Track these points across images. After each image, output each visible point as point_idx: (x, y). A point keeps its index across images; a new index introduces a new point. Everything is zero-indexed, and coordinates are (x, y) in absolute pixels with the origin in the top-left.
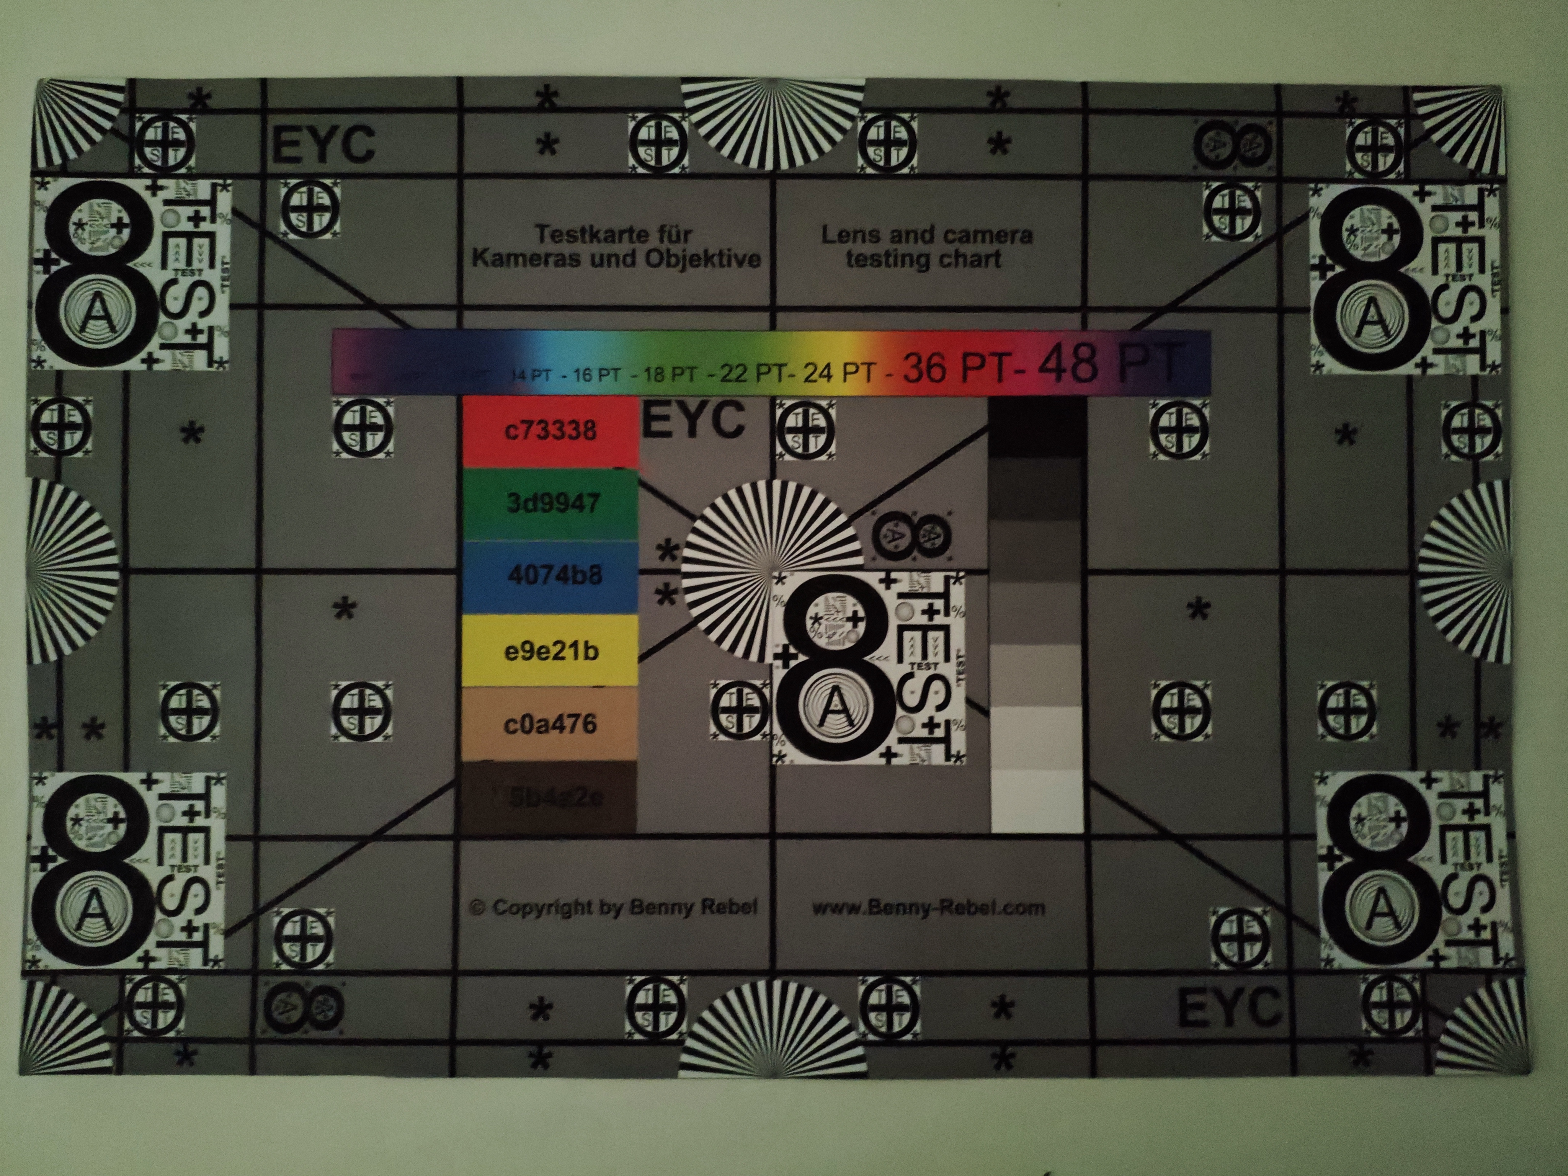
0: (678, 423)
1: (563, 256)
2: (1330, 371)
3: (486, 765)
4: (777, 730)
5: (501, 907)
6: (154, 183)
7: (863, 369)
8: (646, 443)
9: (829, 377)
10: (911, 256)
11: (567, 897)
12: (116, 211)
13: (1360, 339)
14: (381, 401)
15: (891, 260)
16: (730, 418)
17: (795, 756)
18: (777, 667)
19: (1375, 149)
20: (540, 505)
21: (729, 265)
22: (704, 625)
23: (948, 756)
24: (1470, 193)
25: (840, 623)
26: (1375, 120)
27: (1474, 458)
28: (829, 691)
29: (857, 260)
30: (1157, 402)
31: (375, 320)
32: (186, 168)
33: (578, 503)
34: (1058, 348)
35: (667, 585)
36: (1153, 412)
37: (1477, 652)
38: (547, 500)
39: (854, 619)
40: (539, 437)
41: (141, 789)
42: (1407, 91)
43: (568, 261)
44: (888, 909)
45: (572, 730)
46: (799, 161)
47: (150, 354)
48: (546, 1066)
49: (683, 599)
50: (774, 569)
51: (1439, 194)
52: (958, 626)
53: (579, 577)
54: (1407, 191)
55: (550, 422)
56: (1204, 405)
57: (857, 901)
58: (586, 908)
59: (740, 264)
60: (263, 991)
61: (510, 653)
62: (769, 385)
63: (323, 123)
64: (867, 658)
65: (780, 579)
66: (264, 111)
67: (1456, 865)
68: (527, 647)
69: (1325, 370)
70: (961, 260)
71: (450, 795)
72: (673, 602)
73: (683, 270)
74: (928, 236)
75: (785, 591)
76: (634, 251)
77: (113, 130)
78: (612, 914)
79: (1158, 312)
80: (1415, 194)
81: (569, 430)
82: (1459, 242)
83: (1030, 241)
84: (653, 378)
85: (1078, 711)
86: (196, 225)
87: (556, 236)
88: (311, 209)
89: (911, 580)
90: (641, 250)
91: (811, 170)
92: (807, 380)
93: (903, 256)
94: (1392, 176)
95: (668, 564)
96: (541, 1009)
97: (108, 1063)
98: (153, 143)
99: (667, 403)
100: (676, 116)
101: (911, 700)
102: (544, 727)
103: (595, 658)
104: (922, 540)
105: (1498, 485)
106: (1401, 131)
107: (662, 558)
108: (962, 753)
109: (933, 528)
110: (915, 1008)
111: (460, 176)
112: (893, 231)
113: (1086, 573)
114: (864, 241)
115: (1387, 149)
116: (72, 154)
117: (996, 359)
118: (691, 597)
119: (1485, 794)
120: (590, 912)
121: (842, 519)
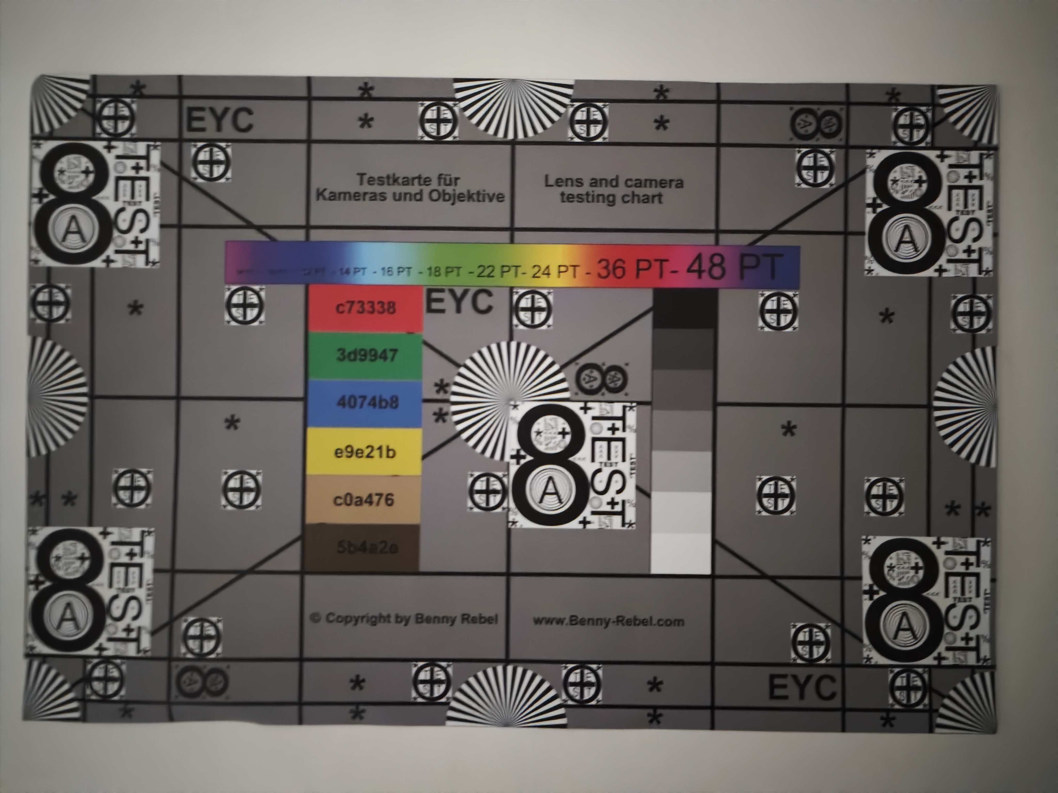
0: (449, 303)
1: (375, 193)
2: (877, 274)
3: (322, 526)
4: (512, 505)
5: (331, 618)
6: (109, 144)
7: (571, 269)
8: (428, 318)
9: (548, 274)
10: (603, 195)
11: (374, 612)
12: (85, 162)
13: (898, 253)
14: (257, 288)
15: (590, 199)
16: (483, 302)
17: (523, 522)
18: (513, 464)
19: (912, 127)
20: (359, 357)
21: (484, 201)
22: (465, 436)
23: (623, 524)
24: (974, 157)
25: (554, 435)
26: (912, 107)
27: (972, 331)
28: (546, 480)
29: (568, 198)
30: (764, 293)
31: (252, 235)
32: (130, 134)
33: (383, 356)
34: (699, 257)
35: (441, 409)
36: (761, 299)
37: (973, 459)
38: (363, 353)
39: (563, 433)
40: (359, 312)
41: (100, 538)
42: (933, 88)
43: (378, 197)
44: (582, 622)
45: (378, 504)
46: (530, 133)
47: (108, 257)
48: (361, 718)
49: (451, 420)
50: (511, 399)
51: (953, 157)
52: (631, 438)
53: (384, 404)
54: (932, 155)
55: (366, 302)
56: (795, 295)
57: (562, 617)
58: (386, 619)
59: (491, 200)
60: (175, 672)
61: (338, 453)
62: (509, 279)
63: (219, 106)
64: (571, 459)
65: (515, 406)
66: (181, 97)
67: (955, 598)
68: (349, 450)
69: (874, 273)
70: (636, 198)
71: (298, 545)
72: (444, 421)
73: (453, 204)
74: (614, 182)
75: (519, 414)
76: (421, 191)
77: (83, 109)
78: (403, 623)
79: (765, 233)
80: (938, 156)
81: (377, 307)
82: (966, 188)
83: (682, 187)
84: (433, 274)
85: (709, 495)
86: (137, 172)
87: (371, 181)
88: (212, 162)
89: (601, 409)
90: (426, 190)
91: (538, 139)
92: (534, 277)
93: (599, 195)
94: (923, 145)
95: (441, 396)
96: (357, 683)
97: (76, 715)
98: (108, 118)
99: (442, 291)
100: (450, 103)
101: (600, 486)
102: (360, 502)
103: (393, 457)
104: (608, 381)
105: (989, 350)
106: (929, 115)
107: (438, 392)
108: (633, 521)
109: (616, 374)
110: (598, 685)
111: (309, 142)
112: (592, 179)
113: (716, 404)
114: (572, 185)
115: (919, 127)
116: (56, 125)
117: (658, 263)
118: (457, 418)
119: (977, 553)
120: (389, 622)
121: (556, 368)
